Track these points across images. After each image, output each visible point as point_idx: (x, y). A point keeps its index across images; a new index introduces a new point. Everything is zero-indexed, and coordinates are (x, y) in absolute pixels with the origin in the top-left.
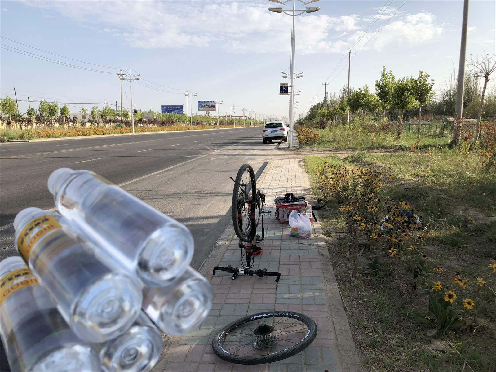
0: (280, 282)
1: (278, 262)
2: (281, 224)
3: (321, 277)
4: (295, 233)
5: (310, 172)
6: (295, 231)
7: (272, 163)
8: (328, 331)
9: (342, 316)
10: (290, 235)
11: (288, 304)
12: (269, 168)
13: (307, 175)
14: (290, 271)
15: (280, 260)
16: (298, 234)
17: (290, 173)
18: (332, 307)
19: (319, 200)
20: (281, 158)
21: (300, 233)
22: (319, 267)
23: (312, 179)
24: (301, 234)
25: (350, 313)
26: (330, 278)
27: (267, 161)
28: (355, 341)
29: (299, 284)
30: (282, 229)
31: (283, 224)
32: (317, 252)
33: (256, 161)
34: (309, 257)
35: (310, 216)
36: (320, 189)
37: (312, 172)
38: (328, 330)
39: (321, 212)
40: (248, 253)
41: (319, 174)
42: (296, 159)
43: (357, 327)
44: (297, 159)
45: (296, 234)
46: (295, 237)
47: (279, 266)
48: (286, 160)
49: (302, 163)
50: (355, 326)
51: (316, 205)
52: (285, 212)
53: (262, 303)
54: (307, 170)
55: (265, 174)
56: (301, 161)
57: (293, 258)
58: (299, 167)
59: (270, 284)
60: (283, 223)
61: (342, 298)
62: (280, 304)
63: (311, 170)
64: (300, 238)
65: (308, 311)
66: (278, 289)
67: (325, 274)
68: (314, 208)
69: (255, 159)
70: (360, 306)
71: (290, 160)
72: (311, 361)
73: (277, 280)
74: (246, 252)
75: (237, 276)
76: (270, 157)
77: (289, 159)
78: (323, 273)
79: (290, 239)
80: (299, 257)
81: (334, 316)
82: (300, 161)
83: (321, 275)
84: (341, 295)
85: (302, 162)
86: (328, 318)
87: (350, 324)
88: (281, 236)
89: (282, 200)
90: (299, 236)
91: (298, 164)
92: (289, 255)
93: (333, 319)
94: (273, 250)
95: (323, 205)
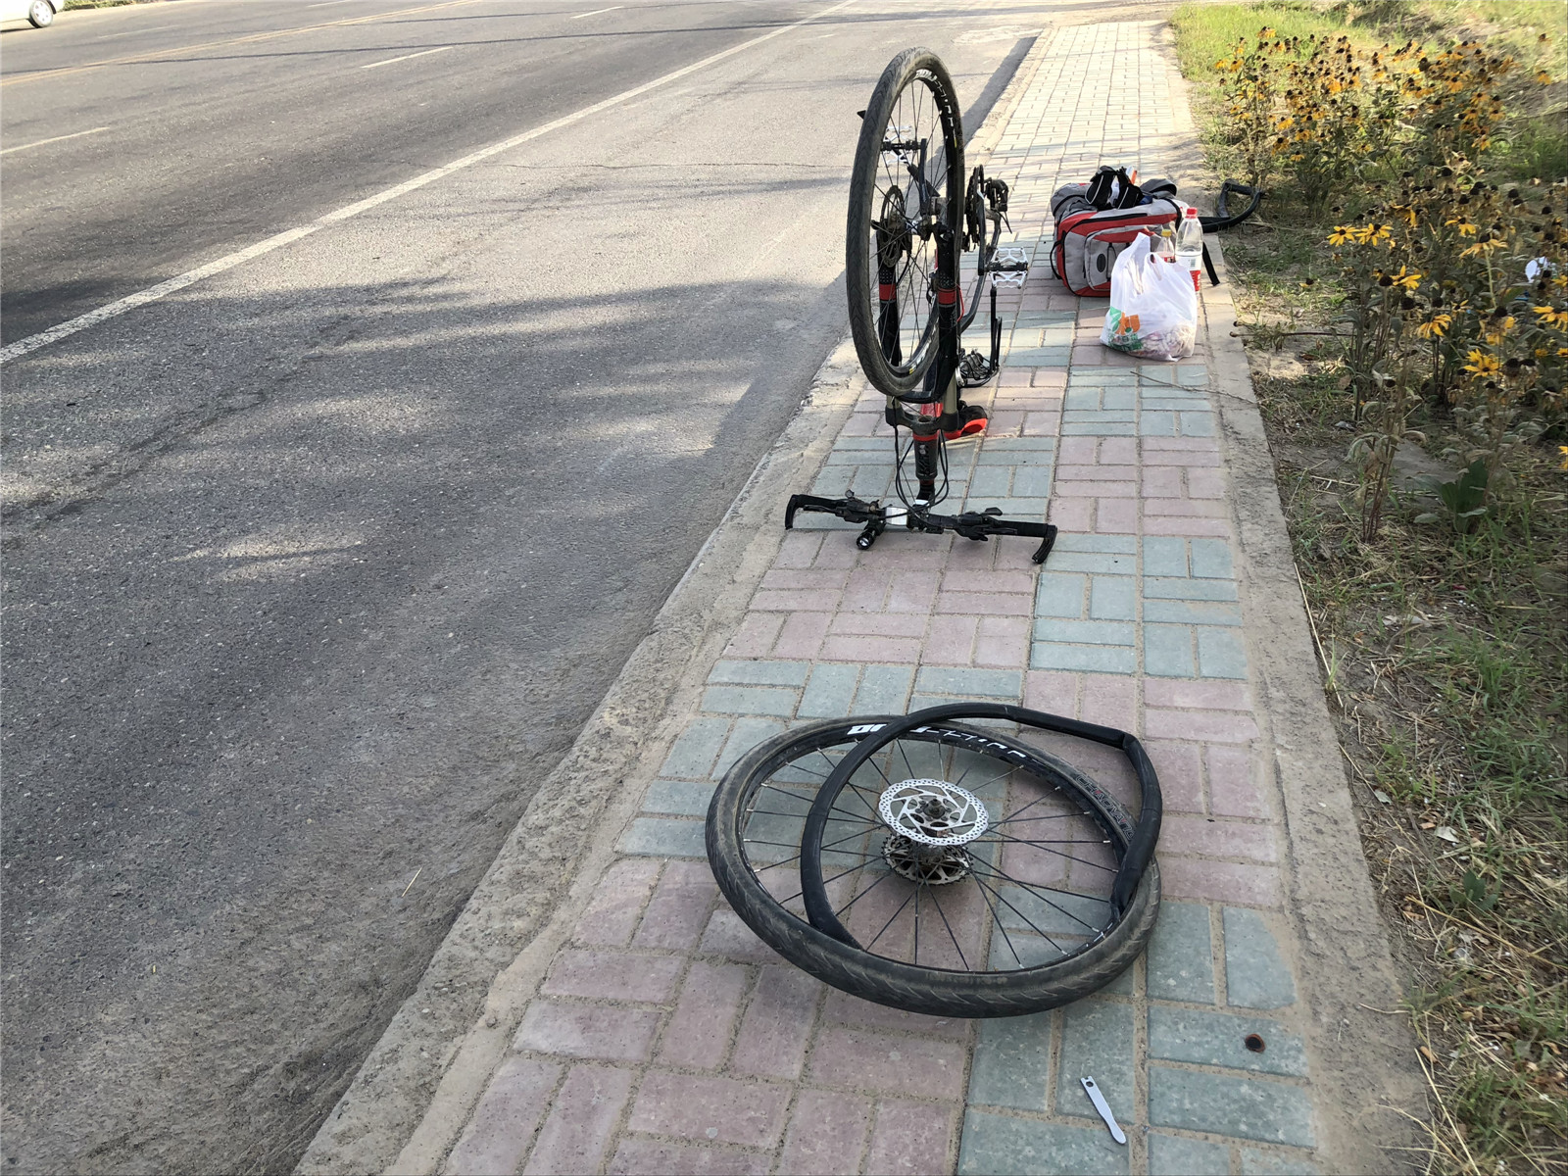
0: (1054, 560)
1: (1052, 469)
2: (1074, 299)
3: (1226, 539)
4: (1125, 339)
5: (1196, 69)
6: (1128, 330)
7: (1050, 39)
8: (1253, 820)
9: (1318, 742)
10: (1104, 345)
11: (1084, 672)
12: (1036, 63)
13: (1186, 85)
14: (1096, 509)
15: (1057, 457)
16: (1138, 343)
17: (1118, 77)
18: (1273, 692)
19: (1230, 188)
20: (1087, 20)
21: (1148, 338)
22: (1222, 494)
23: (1202, 100)
24: (1149, 342)
25: (1351, 721)
26: (1267, 546)
27: (1033, 32)
28: (1376, 871)
29: (1130, 576)
30: (1076, 321)
31: (1080, 296)
32: (1212, 422)
33: (991, 34)
34: (1180, 445)
35: (1193, 264)
36: (1233, 140)
37: (1206, 71)
38: (1252, 813)
39: (1234, 241)
40: (923, 446)
41: (1236, 78)
42: (1143, 19)
43: (1383, 798)
44: (1149, 19)
45: (1130, 342)
46: (1124, 353)
47: (1054, 488)
48: (1104, 26)
49: (1168, 35)
50: (1378, 794)
51: (1217, 210)
52: (1090, 248)
53: (974, 662)
54: (1186, 64)
55: (1023, 86)
56: (1164, 25)
57: (1113, 450)
58: (1155, 53)
59: (1010, 570)
60: (1079, 294)
61: (1315, 642)
62: (1048, 669)
63: (1200, 64)
64: (1145, 358)
65: (1168, 708)
66: (1043, 599)
67: (1246, 526)
68: (1209, 227)
69: (989, 27)
70: (1395, 682)
71: (1122, 24)
72: (1172, 982)
73: (1041, 557)
74: (917, 444)
75: (877, 534)
76: (1045, 17)
77: (1114, 19)
78: (1239, 522)
79: (1104, 363)
80: (1140, 445)
81: (1281, 739)
82: (1159, 28)
83: (1227, 528)
84: (1311, 631)
85: (1167, 29)
86: (1255, 746)
87: (1352, 777)
88: (1068, 352)
89: (1083, 197)
90: (1143, 349)
91: (1152, 39)
92: (1098, 436)
93: (1278, 753)
94: (1030, 414)
95: (1245, 210)
